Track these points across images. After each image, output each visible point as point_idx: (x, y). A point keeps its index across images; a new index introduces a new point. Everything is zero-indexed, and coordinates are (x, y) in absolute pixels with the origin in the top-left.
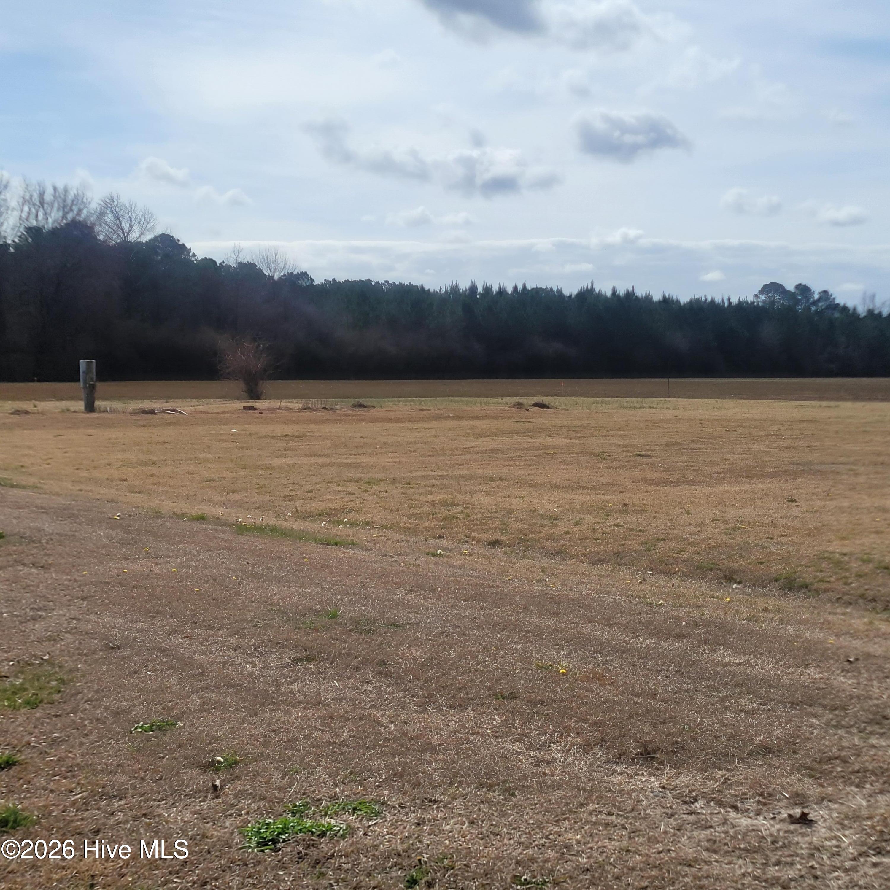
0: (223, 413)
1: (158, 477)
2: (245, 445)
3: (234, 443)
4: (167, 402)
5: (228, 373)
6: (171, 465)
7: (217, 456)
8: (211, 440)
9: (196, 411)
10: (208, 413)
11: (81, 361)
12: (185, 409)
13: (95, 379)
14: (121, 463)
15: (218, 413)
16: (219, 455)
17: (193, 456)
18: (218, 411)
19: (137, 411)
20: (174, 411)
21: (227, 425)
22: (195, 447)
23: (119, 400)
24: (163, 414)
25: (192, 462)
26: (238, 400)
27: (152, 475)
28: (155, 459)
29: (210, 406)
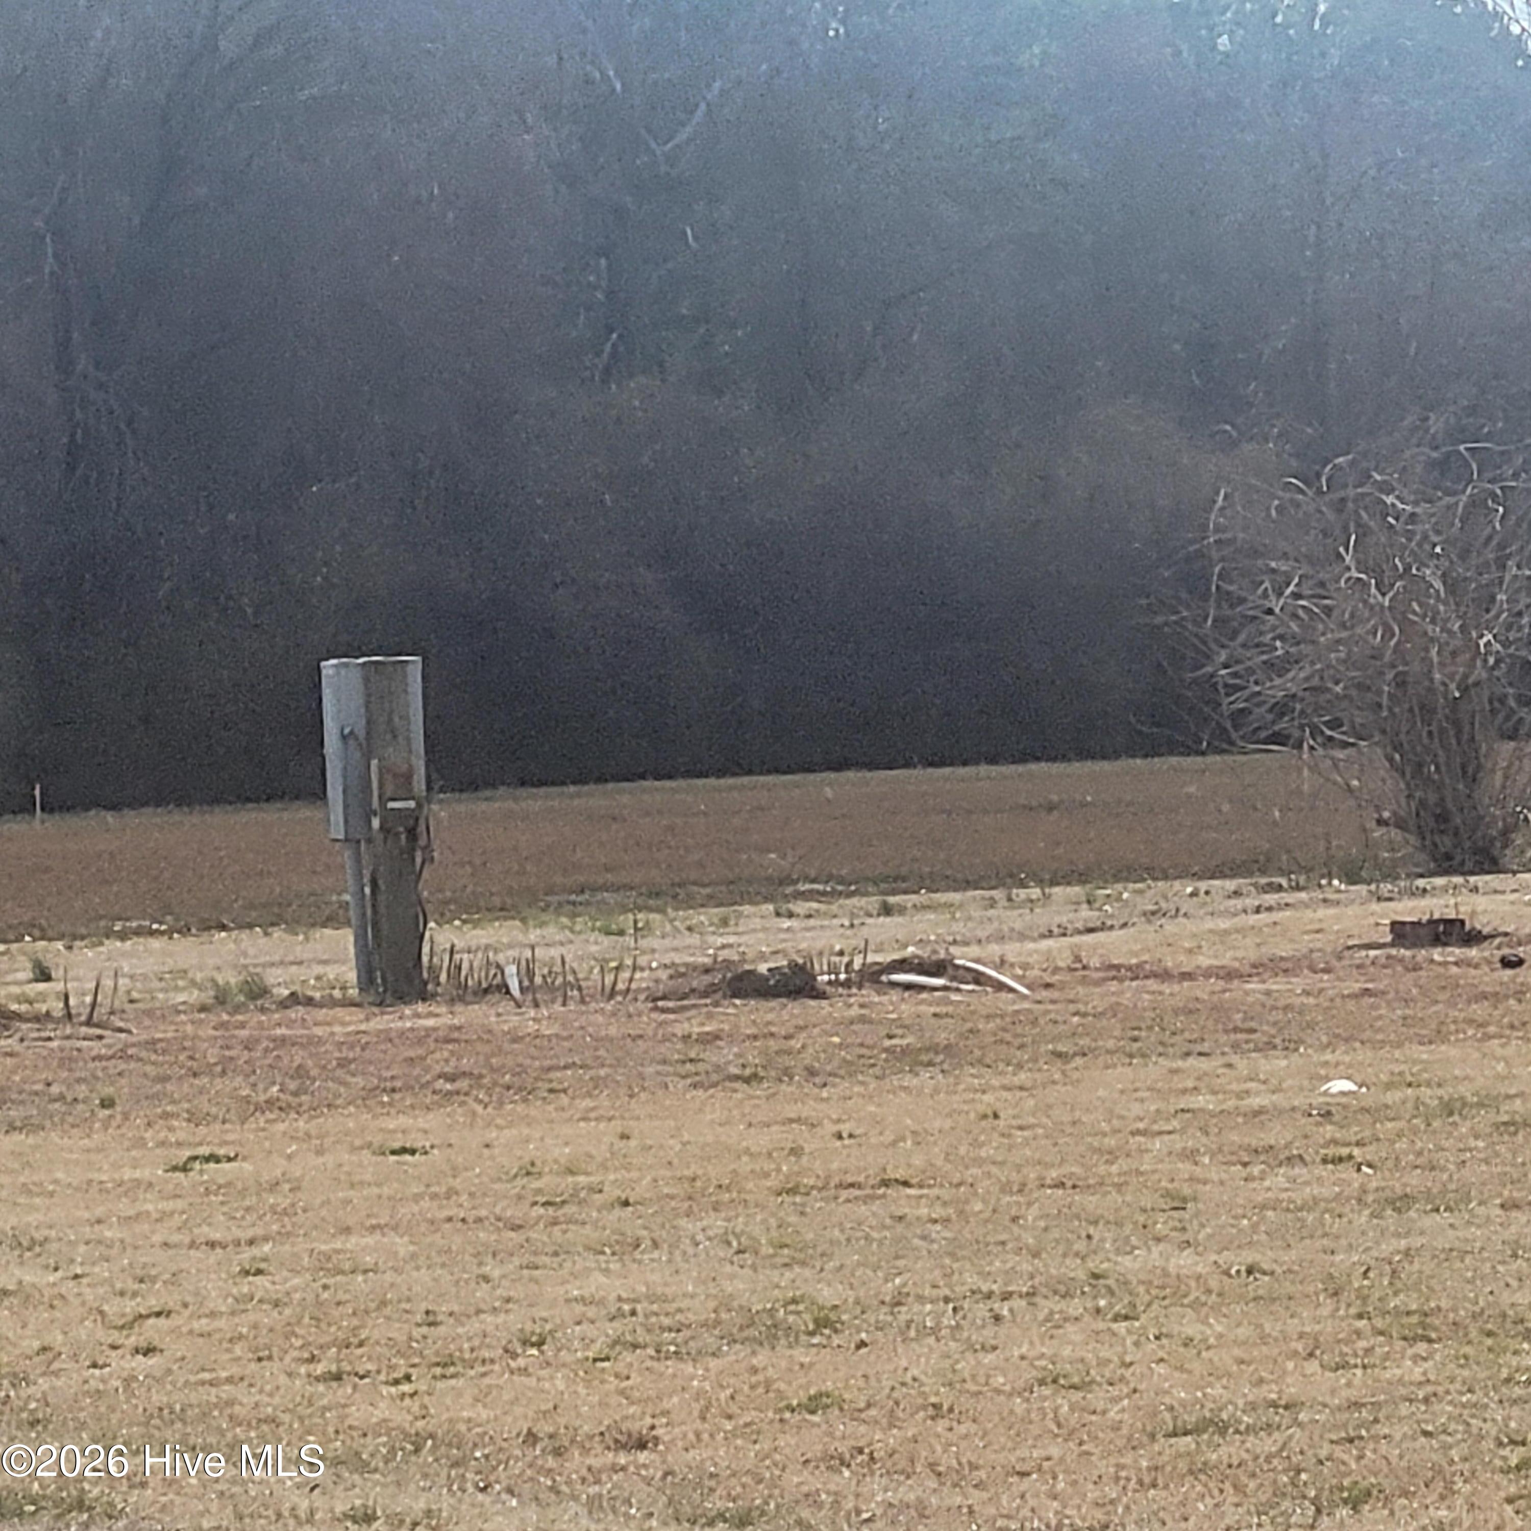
0: (1258, 969)
1: (857, 1414)
2: (1415, 1180)
3: (1346, 1172)
4: (887, 910)
5: (1281, 709)
6: (935, 1331)
7: (1238, 1261)
8: (1191, 1155)
9: (1079, 965)
10: (1164, 975)
11: (329, 666)
12: (1012, 950)
13: (419, 784)
14: (612, 1329)
15: (1230, 975)
16: (1250, 1256)
17: (1077, 1271)
18: (1227, 959)
19: (700, 982)
20: (938, 968)
21: (1290, 1046)
22: (1090, 1201)
23: (574, 910)
24: (869, 994)
25: (1075, 1307)
26: (1352, 878)
27: (815, 1404)
28: (827, 1294)
29: (1170, 927)
